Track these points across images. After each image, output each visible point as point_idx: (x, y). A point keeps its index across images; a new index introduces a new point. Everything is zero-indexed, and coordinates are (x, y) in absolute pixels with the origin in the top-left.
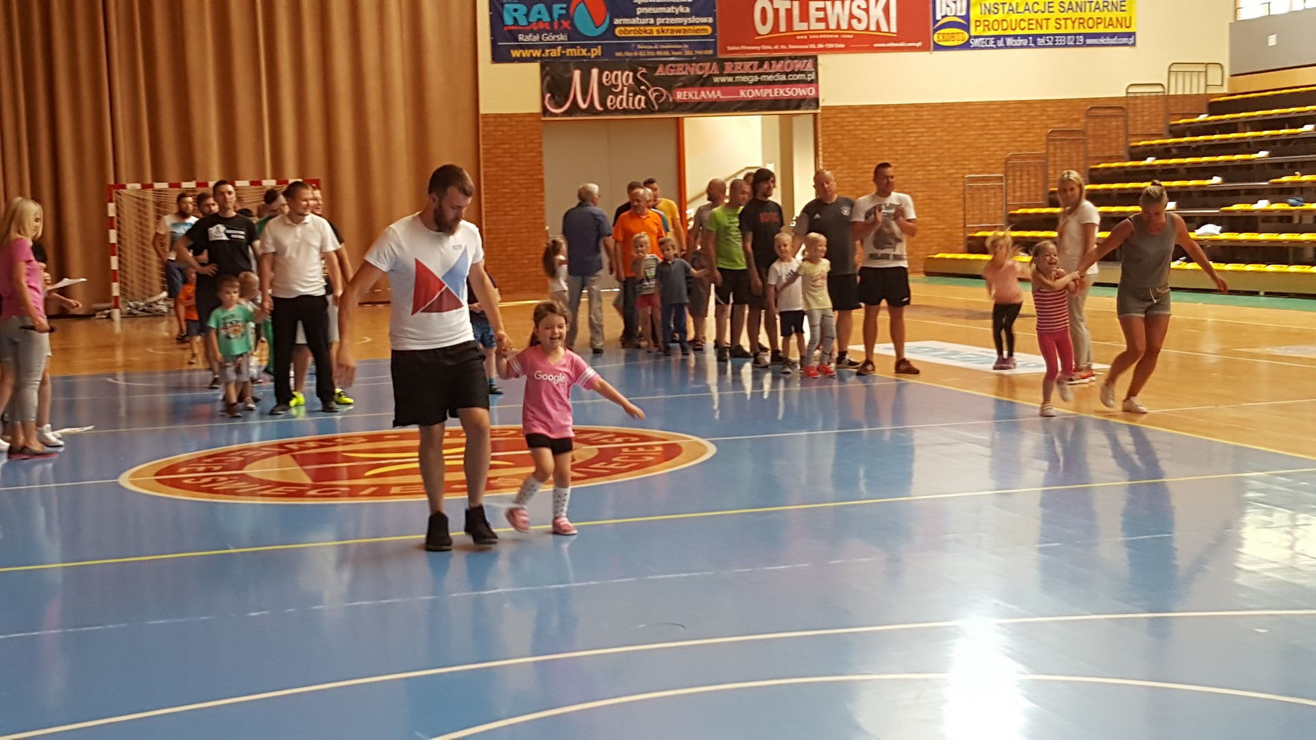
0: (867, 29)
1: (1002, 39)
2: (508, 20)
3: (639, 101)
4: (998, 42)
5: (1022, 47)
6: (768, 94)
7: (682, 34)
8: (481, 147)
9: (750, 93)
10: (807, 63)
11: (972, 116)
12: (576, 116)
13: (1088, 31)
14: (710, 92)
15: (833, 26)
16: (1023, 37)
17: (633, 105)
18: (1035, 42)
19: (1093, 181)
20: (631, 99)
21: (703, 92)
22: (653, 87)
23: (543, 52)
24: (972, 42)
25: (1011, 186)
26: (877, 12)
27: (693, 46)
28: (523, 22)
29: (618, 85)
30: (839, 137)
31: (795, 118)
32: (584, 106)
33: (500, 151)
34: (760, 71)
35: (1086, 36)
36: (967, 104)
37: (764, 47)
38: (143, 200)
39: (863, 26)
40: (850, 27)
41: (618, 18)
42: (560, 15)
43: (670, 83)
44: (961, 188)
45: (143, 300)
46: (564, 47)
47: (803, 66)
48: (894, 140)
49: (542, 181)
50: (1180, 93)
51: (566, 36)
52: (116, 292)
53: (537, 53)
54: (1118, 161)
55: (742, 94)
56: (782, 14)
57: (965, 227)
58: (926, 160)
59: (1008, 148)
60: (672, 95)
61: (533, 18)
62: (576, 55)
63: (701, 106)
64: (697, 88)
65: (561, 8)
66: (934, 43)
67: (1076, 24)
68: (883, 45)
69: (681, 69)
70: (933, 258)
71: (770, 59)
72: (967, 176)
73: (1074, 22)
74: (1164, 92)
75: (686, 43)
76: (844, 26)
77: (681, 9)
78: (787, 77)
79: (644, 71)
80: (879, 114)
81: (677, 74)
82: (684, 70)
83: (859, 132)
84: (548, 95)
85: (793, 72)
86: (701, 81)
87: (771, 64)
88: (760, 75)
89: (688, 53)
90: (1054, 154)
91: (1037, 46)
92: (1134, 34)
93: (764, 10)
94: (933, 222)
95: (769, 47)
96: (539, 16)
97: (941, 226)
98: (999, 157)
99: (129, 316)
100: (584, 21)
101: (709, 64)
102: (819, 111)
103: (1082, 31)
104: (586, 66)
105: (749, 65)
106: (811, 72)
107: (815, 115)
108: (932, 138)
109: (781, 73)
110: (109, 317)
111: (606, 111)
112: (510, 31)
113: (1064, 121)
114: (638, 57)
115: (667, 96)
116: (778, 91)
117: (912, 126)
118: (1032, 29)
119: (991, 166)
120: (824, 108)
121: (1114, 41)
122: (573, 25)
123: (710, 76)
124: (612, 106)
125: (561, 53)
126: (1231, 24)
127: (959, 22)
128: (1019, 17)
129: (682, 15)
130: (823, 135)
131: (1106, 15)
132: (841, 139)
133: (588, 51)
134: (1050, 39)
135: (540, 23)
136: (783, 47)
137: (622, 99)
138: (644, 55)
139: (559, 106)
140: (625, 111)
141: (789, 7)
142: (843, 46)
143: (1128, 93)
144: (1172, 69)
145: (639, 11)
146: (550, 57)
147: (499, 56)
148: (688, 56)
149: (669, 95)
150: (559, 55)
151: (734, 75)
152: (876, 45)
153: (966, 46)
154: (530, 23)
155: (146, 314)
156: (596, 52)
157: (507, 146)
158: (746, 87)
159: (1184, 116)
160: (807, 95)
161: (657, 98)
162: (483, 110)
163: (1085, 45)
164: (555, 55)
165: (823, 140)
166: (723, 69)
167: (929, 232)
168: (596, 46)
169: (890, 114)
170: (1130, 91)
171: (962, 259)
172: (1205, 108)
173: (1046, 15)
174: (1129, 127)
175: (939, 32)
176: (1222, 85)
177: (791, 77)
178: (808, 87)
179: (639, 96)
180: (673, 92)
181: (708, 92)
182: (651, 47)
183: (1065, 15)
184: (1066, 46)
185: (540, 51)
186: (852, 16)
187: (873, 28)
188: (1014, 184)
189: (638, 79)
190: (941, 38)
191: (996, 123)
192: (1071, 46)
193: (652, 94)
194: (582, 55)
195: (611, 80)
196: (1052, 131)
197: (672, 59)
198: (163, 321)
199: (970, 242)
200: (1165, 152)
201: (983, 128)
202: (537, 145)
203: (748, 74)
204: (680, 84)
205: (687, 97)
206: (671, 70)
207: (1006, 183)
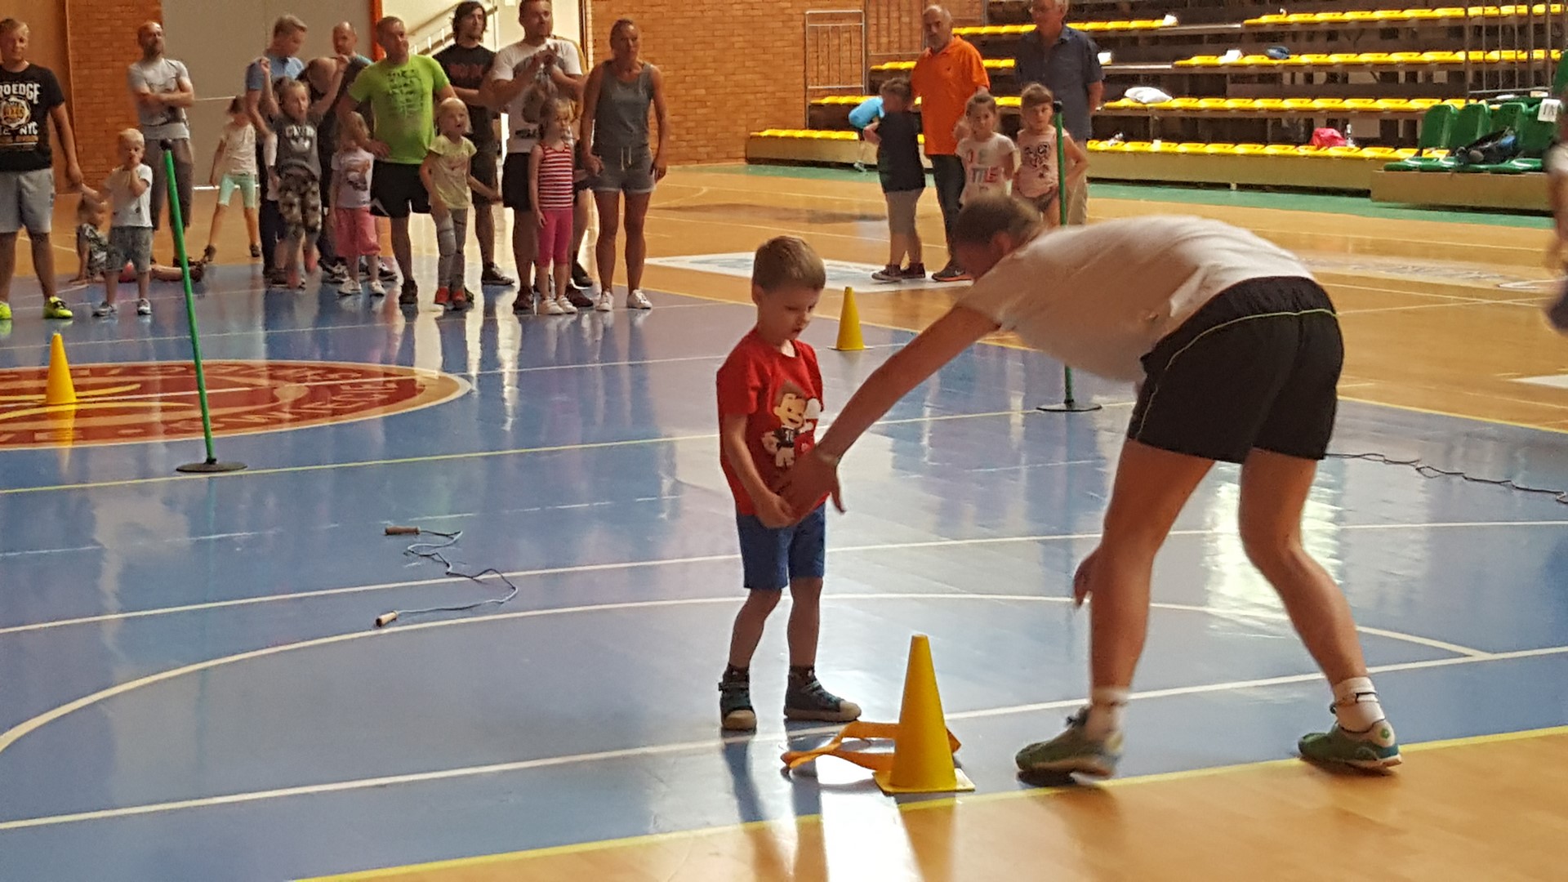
25: (874, 28)
44: (801, 30)
57: (806, 90)
70: (760, 137)
72: (808, 12)
94: (758, 82)
97: (769, 89)
167: (751, 97)
171: (801, 138)
188: (878, 24)
199: (814, 112)
207: (866, 23)
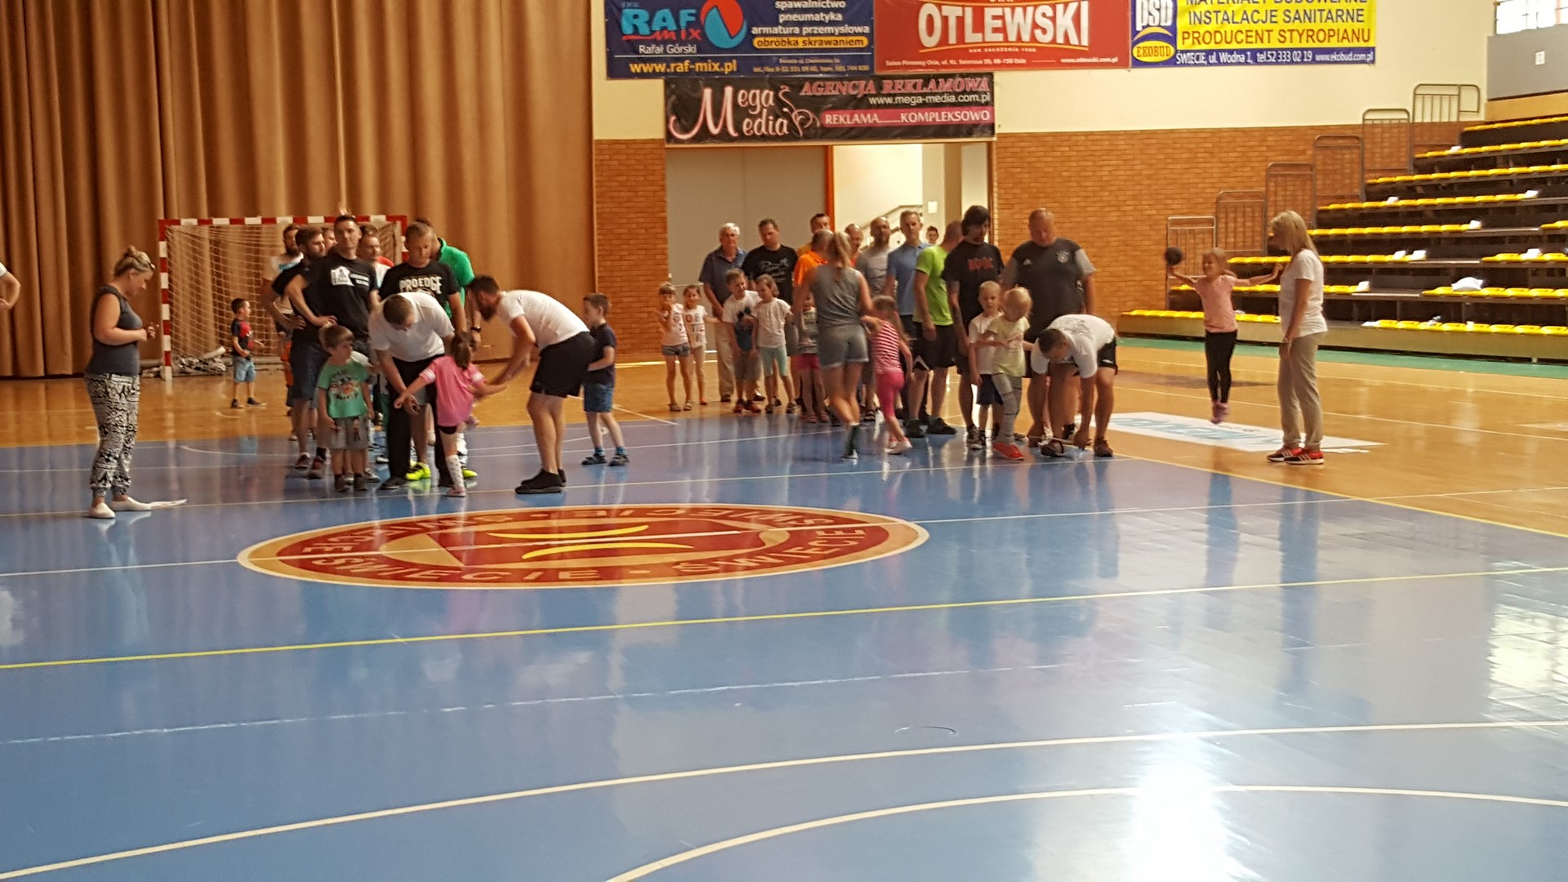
0: (1054, 41)
1: (1215, 53)
2: (627, 29)
3: (781, 126)
4: (1211, 57)
5: (1239, 64)
6: (934, 119)
7: (833, 46)
8: (595, 179)
9: (913, 117)
10: (980, 82)
11: (1178, 145)
12: (707, 143)
13: (1317, 45)
14: (865, 116)
15: (1012, 37)
16: (1240, 51)
17: (774, 130)
18: (1255, 59)
19: (1321, 226)
20: (771, 123)
21: (856, 116)
22: (797, 108)
23: (668, 66)
24: (1178, 58)
25: (1223, 230)
26: (1065, 21)
27: (846, 61)
28: (644, 30)
29: (756, 107)
30: (1019, 170)
31: (965, 148)
32: (715, 131)
33: (616, 184)
34: (925, 90)
35: (1316, 51)
36: (1172, 131)
37: (930, 62)
38: (199, 238)
39: (1048, 38)
40: (1033, 38)
41: (757, 26)
42: (689, 23)
43: (817, 105)
44: (1165, 232)
45: (197, 357)
46: (693, 61)
47: (976, 86)
48: (1084, 174)
49: (664, 220)
50: (1427, 120)
51: (695, 48)
52: (167, 347)
53: (661, 68)
54: (1353, 202)
55: (903, 117)
56: (952, 23)
57: (1167, 278)
58: (1121, 198)
59: (1220, 185)
60: (820, 120)
61: (656, 26)
62: (706, 70)
63: (854, 133)
64: (851, 111)
65: (690, 15)
66: (1134, 58)
67: (1304, 36)
68: (1072, 61)
69: (831, 88)
70: (1130, 316)
71: (937, 77)
72: (1170, 218)
73: (1300, 35)
74: (1408, 120)
75: (837, 57)
76: (1026, 37)
77: (832, 16)
78: (957, 99)
79: (787, 89)
80: (1064, 144)
81: (825, 94)
82: (835, 89)
83: (1043, 165)
84: (673, 118)
85: (964, 92)
86: (853, 103)
87: (938, 83)
88: (924, 95)
89: (840, 68)
90: (1275, 193)
91: (1256, 62)
92: (1373, 49)
93: (930, 19)
94: (1128, 273)
95: (937, 63)
96: (664, 24)
97: (1137, 278)
98: (1210, 196)
99: (182, 374)
100: (716, 30)
101: (864, 82)
102: (995, 139)
103: (1311, 45)
104: (718, 83)
105: (911, 85)
106: (985, 93)
107: (989, 144)
108: (1128, 173)
109: (950, 94)
110: (158, 375)
111: (742, 137)
112: (628, 41)
113: (1288, 152)
114: (780, 73)
115: (814, 119)
116: (946, 114)
117: (1105, 158)
118: (1252, 43)
119: (1199, 206)
120: (1003, 136)
121: (1349, 57)
122: (704, 35)
123: (865, 96)
124: (748, 132)
125: (689, 69)
126: (1489, 38)
127: (1162, 34)
128: (1235, 27)
129: (832, 23)
130: (999, 168)
131: (1340, 26)
132: (1021, 173)
133: (722, 66)
134: (1272, 55)
135: (665, 32)
136: (952, 62)
137: (760, 123)
138: (787, 71)
139: (686, 130)
140: (764, 138)
141: (960, 14)
142: (1024, 61)
143: (1364, 120)
144: (1418, 92)
145: (782, 18)
146: (675, 73)
147: (616, 71)
148: (839, 73)
149: (817, 119)
150: (686, 70)
151: (893, 96)
152: (1063, 61)
153: (1172, 62)
154: (653, 32)
155: (201, 373)
156: (730, 67)
157: (624, 178)
158: (909, 110)
159: (1432, 148)
160: (981, 120)
161: (802, 123)
162: (598, 134)
163: (1314, 62)
164: (682, 70)
165: (998, 174)
166: (881, 88)
167: (1124, 284)
168: (730, 59)
169: (1079, 143)
170: (1367, 117)
171: (1163, 317)
172: (1457, 139)
173: (1268, 26)
174: (1366, 161)
175: (1141, 45)
176: (1478, 111)
177: (961, 98)
178: (981, 110)
179: (780, 120)
180: (821, 115)
181: (862, 116)
182: (795, 61)
183: (1291, 26)
184: (1292, 62)
185: (664, 65)
186: (1035, 26)
187: (1060, 40)
188: (1226, 228)
189: (780, 100)
190: (1141, 51)
191: (1206, 155)
192: (1297, 63)
193: (796, 118)
194: (714, 70)
195: (748, 100)
196: (1273, 165)
197: (821, 75)
198: (220, 382)
199: (1172, 297)
200: (1408, 191)
201: (1189, 160)
202: (659, 178)
203: (910, 95)
204: (830, 105)
205: (837, 121)
206: (819, 89)
207: (1217, 227)
